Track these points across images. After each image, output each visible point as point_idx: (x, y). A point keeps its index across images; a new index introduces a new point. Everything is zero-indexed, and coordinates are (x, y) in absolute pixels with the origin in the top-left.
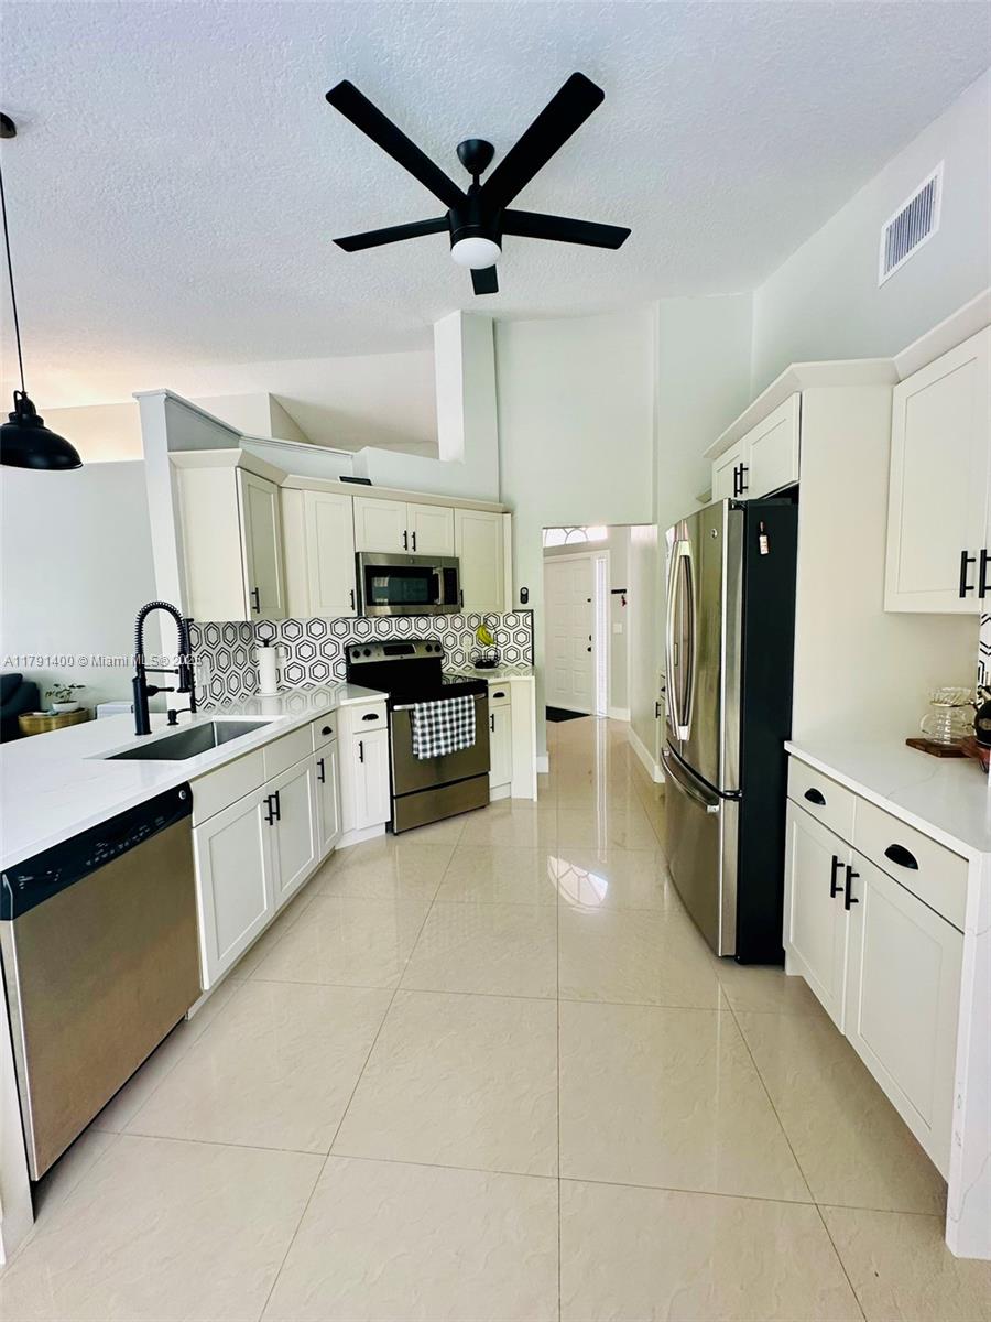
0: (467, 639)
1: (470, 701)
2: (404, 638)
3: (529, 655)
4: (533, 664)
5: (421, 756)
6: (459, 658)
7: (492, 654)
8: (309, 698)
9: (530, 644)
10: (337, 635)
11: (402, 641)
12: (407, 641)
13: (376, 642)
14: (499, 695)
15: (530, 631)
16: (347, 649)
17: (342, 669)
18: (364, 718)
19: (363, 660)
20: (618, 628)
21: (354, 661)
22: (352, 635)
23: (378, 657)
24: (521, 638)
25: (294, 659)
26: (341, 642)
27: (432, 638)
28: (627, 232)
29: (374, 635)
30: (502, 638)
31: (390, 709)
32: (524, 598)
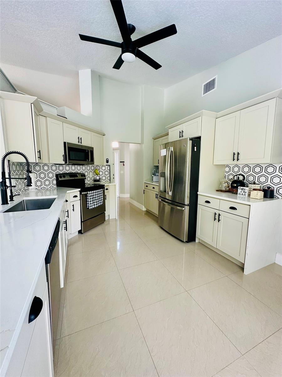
0: (91, 173)
1: (102, 191)
2: (74, 172)
3: (109, 178)
4: (110, 181)
5: (90, 208)
6: (89, 179)
7: (98, 178)
8: (44, 193)
9: (109, 175)
10: (53, 170)
11: (73, 173)
12: (74, 173)
13: (65, 173)
14: (107, 189)
15: (109, 171)
16: (57, 176)
17: (55, 182)
18: (74, 197)
19: (63, 179)
20: (122, 172)
21: (60, 179)
22: (58, 170)
23: (67, 178)
24: (107, 173)
25: (38, 178)
26: (54, 173)
27: (82, 173)
28: (160, 66)
29: (64, 171)
30: (101, 173)
31: (81, 194)
32: (107, 162)
